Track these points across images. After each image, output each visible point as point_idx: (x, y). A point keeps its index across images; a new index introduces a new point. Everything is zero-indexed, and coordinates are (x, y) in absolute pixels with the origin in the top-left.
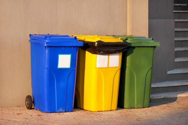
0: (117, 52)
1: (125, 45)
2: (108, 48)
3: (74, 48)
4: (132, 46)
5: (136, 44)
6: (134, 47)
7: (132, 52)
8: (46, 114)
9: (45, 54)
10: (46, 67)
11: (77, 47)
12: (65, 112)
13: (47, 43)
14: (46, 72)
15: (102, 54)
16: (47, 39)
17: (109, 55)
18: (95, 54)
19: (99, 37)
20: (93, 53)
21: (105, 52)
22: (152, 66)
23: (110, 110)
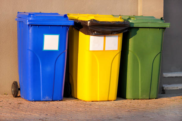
0: (114, 33)
1: (125, 25)
2: (103, 28)
3: (63, 27)
4: (134, 26)
5: (140, 25)
6: (138, 28)
7: (135, 34)
8: (30, 102)
9: (29, 33)
10: (30, 48)
11: (67, 26)
12: (53, 101)
13: (29, 21)
14: (30, 54)
15: (95, 35)
16: (31, 17)
17: (105, 36)
18: (88, 34)
19: (94, 15)
20: (85, 34)
21: (100, 33)
22: (161, 51)
23: (107, 100)
